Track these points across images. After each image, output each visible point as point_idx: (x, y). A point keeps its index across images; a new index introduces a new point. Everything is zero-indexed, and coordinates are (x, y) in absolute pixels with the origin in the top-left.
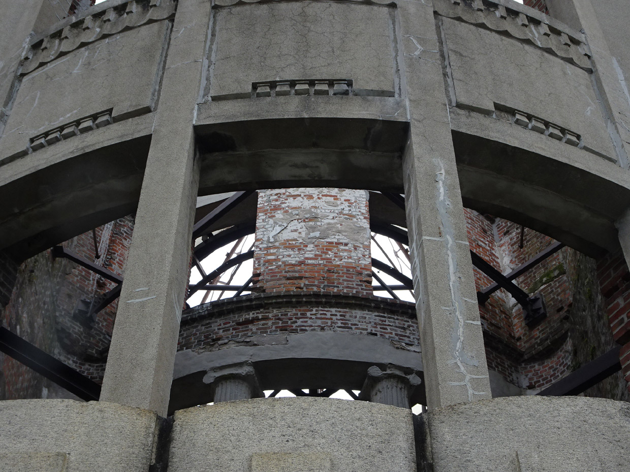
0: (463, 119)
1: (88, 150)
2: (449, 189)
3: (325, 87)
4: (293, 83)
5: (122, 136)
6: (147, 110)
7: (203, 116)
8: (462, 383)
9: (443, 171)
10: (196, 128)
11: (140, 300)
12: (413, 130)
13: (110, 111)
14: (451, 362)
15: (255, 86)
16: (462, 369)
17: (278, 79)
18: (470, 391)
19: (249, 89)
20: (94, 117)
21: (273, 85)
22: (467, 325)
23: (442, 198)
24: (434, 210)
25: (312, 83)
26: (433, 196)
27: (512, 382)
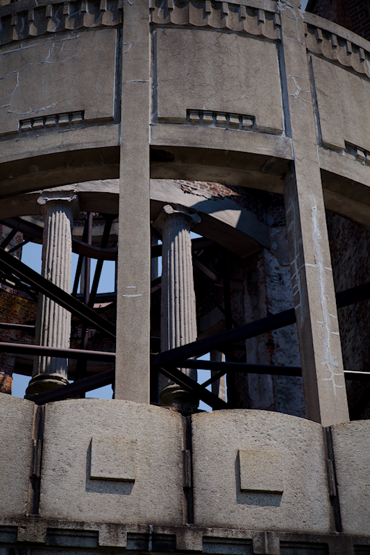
0: (327, 158)
2: (320, 220)
3: (236, 121)
4: (215, 114)
7: (155, 138)
8: (330, 379)
9: (315, 207)
11: (132, 296)
12: (297, 168)
13: (82, 113)
14: (323, 364)
15: (189, 112)
16: (330, 368)
17: (204, 109)
18: (334, 385)
19: (184, 114)
20: (71, 115)
21: (201, 113)
22: (332, 336)
23: (315, 231)
24: (311, 240)
25: (228, 115)
26: (310, 230)
27: (262, 221)
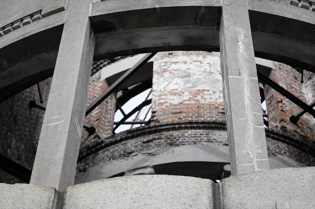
0: (256, 3)
1: (26, 36)
2: (247, 46)
5: (47, 26)
6: (62, 9)
7: (95, 11)
8: (251, 164)
9: (242, 35)
10: (91, 18)
11: (55, 124)
12: (224, 11)
14: (244, 152)
16: (252, 155)
18: (256, 169)
20: (31, 16)
24: (236, 59)
